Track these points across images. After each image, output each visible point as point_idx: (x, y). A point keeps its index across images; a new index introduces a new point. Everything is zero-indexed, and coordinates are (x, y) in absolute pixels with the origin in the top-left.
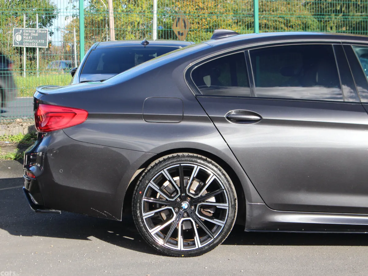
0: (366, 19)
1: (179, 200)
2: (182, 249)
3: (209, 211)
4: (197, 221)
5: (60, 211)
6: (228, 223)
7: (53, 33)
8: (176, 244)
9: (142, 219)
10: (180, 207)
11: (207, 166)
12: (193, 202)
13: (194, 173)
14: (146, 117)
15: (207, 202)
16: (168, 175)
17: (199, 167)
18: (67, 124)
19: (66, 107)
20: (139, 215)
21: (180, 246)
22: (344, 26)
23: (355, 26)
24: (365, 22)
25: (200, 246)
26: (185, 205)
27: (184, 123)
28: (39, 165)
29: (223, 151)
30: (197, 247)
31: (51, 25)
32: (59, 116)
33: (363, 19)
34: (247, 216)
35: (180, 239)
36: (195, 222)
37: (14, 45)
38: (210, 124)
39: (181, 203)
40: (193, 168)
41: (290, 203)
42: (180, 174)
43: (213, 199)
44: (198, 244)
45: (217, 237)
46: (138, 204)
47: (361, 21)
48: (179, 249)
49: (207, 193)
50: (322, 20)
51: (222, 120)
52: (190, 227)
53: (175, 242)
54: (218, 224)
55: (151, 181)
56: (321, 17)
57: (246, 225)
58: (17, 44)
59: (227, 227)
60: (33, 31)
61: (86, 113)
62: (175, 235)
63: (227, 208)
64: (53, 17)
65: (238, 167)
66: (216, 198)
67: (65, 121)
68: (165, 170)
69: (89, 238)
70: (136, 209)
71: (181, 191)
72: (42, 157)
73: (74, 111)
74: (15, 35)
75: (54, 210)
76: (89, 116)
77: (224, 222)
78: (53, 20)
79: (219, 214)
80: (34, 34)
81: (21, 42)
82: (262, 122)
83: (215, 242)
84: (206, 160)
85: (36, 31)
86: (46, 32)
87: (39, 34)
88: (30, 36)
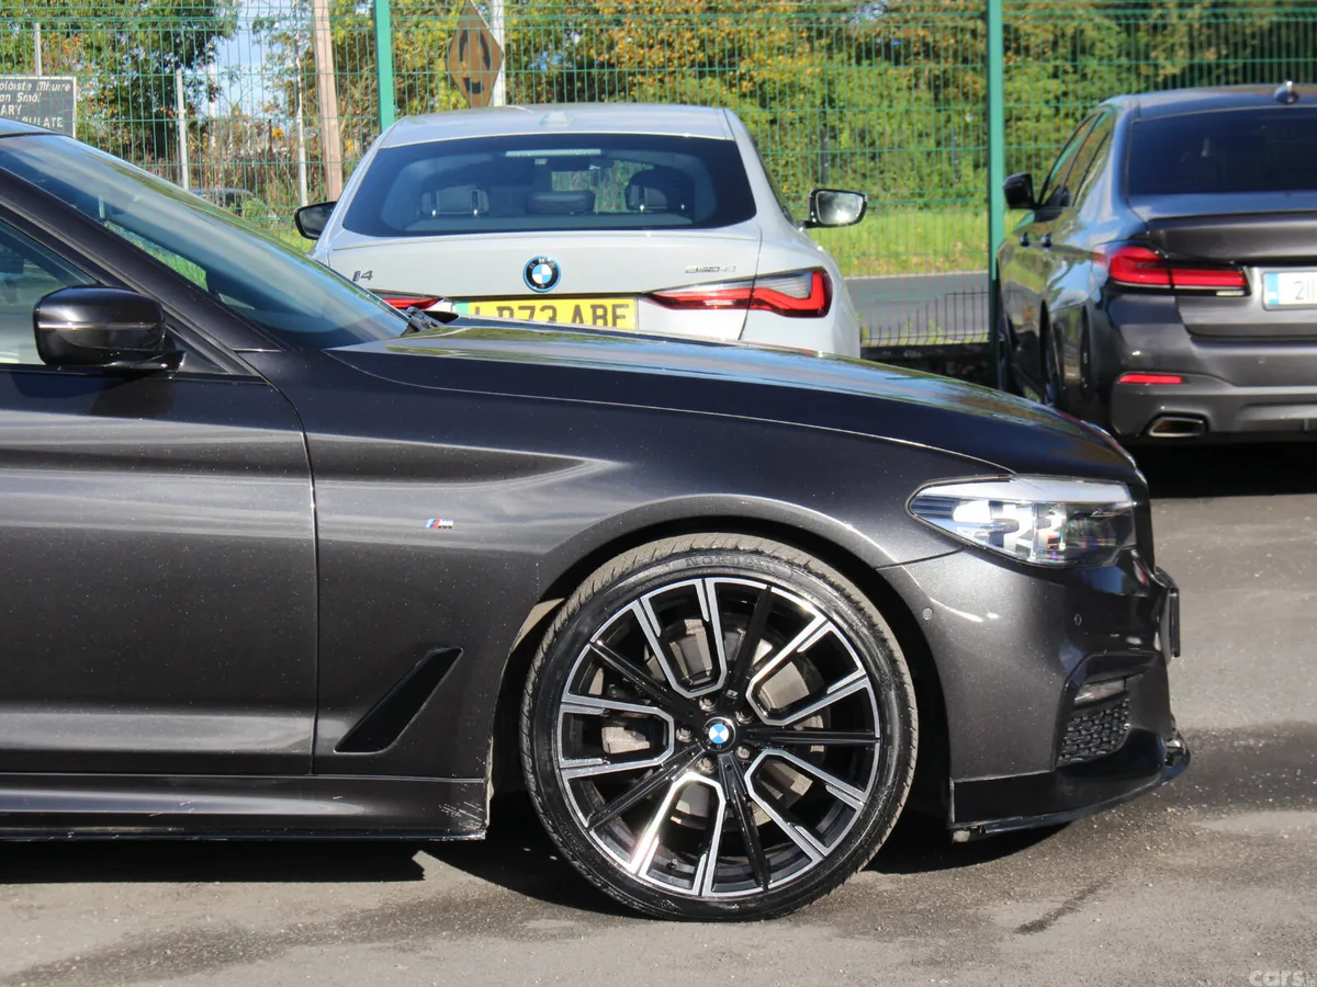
0: (1295, 15)
22: (1209, 45)
23: (1256, 42)
24: (1293, 28)
33: (1287, 15)
47: (1279, 25)
50: (1142, 22)
56: (1139, 12)
60: (24, 84)
80: (27, 98)
85: (35, 83)
86: (67, 88)
87: (45, 94)
88: (14, 101)
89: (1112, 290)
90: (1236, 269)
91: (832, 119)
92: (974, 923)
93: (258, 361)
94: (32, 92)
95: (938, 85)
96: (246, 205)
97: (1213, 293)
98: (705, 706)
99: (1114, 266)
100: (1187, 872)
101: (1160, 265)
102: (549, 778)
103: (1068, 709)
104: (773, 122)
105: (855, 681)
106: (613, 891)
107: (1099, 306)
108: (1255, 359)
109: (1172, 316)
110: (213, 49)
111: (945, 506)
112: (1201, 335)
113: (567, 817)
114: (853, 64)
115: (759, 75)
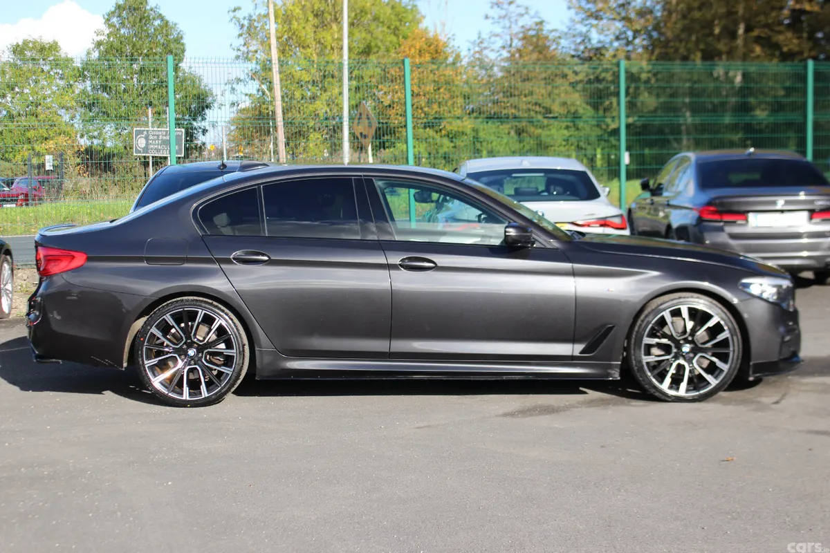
1: (185, 347)
2: (188, 399)
3: (218, 358)
4: (205, 370)
5: (60, 361)
6: (236, 371)
7: (207, 130)
8: (181, 394)
9: (144, 367)
10: (186, 354)
11: (212, 310)
12: (200, 349)
13: (199, 318)
14: (149, 260)
15: (217, 349)
16: (171, 322)
17: (204, 312)
18: (65, 267)
19: (64, 250)
20: (141, 362)
21: (186, 395)
25: (207, 395)
26: (192, 352)
27: (186, 265)
28: (38, 313)
29: (228, 294)
30: (203, 397)
31: (203, 119)
32: (56, 259)
34: (257, 363)
35: (186, 389)
36: (202, 370)
37: (136, 153)
38: (216, 266)
39: (187, 350)
40: (197, 312)
41: (304, 348)
42: (184, 320)
43: (222, 346)
44: (205, 393)
45: (225, 386)
46: (140, 352)
48: (184, 398)
49: (216, 338)
51: (228, 261)
52: (197, 377)
53: (181, 392)
54: (226, 371)
55: (153, 327)
57: (257, 373)
58: (140, 152)
59: (235, 374)
60: (162, 132)
61: (85, 256)
62: (180, 384)
63: (235, 355)
64: (207, 107)
65: (247, 313)
66: (226, 345)
67: (63, 265)
68: (168, 315)
69: (103, 392)
70: (138, 357)
71: (186, 337)
72: (40, 302)
73: (73, 253)
74: (136, 138)
75: (54, 360)
76: (89, 259)
77: (232, 370)
78: (207, 111)
79: (228, 361)
80: (164, 138)
81: (146, 149)
82: (271, 262)
83: (223, 391)
84: (211, 304)
85: (167, 132)
86: (180, 134)
88: (159, 140)
89: (700, 220)
90: (744, 214)
91: (478, 145)
92: (758, 402)
93: (554, 244)
94: (165, 135)
95: (519, 132)
97: (735, 222)
98: (681, 342)
99: (701, 212)
101: (715, 212)
102: (640, 362)
103: (783, 343)
104: (455, 147)
105: (725, 335)
106: (657, 394)
107: (695, 226)
108: (750, 245)
109: (721, 229)
111: (747, 285)
112: (734, 236)
113: (644, 373)
114: (485, 123)
115: (449, 128)
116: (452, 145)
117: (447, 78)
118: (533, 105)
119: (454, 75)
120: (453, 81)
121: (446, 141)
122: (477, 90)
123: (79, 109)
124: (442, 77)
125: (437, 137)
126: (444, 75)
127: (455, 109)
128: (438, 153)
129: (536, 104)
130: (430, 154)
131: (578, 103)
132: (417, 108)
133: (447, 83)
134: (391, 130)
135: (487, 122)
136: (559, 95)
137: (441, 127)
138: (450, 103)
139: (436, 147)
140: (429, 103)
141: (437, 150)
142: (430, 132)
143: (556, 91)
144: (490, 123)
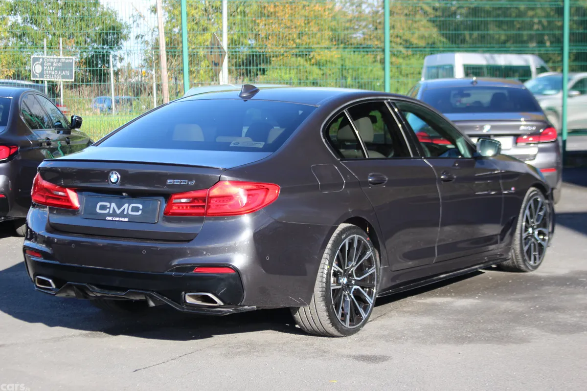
7: (124, 58)
31: (119, 49)
37: (33, 77)
58: (37, 77)
60: (56, 59)
64: (123, 38)
74: (33, 64)
78: (123, 41)
80: (57, 64)
81: (42, 75)
85: (60, 59)
86: (71, 61)
87: (63, 63)
88: (52, 66)
91: (345, 73)
94: (59, 62)
96: (134, 103)
100: (409, 312)
104: (323, 74)
110: (121, 44)
114: (352, 53)
115: (318, 58)
116: (322, 72)
117: (316, 14)
118: (394, 37)
119: (322, 11)
120: (321, 16)
121: (315, 69)
122: (343, 24)
123: (11, 39)
124: (312, 13)
125: (307, 65)
126: (314, 11)
127: (323, 41)
128: (307, 79)
129: (397, 36)
130: (300, 80)
131: (435, 36)
132: (289, 39)
133: (316, 17)
134: (267, 59)
135: (354, 52)
136: (418, 29)
137: (310, 57)
138: (319, 35)
139: (306, 74)
140: (300, 35)
141: (307, 77)
142: (301, 60)
143: (415, 25)
144: (356, 53)
